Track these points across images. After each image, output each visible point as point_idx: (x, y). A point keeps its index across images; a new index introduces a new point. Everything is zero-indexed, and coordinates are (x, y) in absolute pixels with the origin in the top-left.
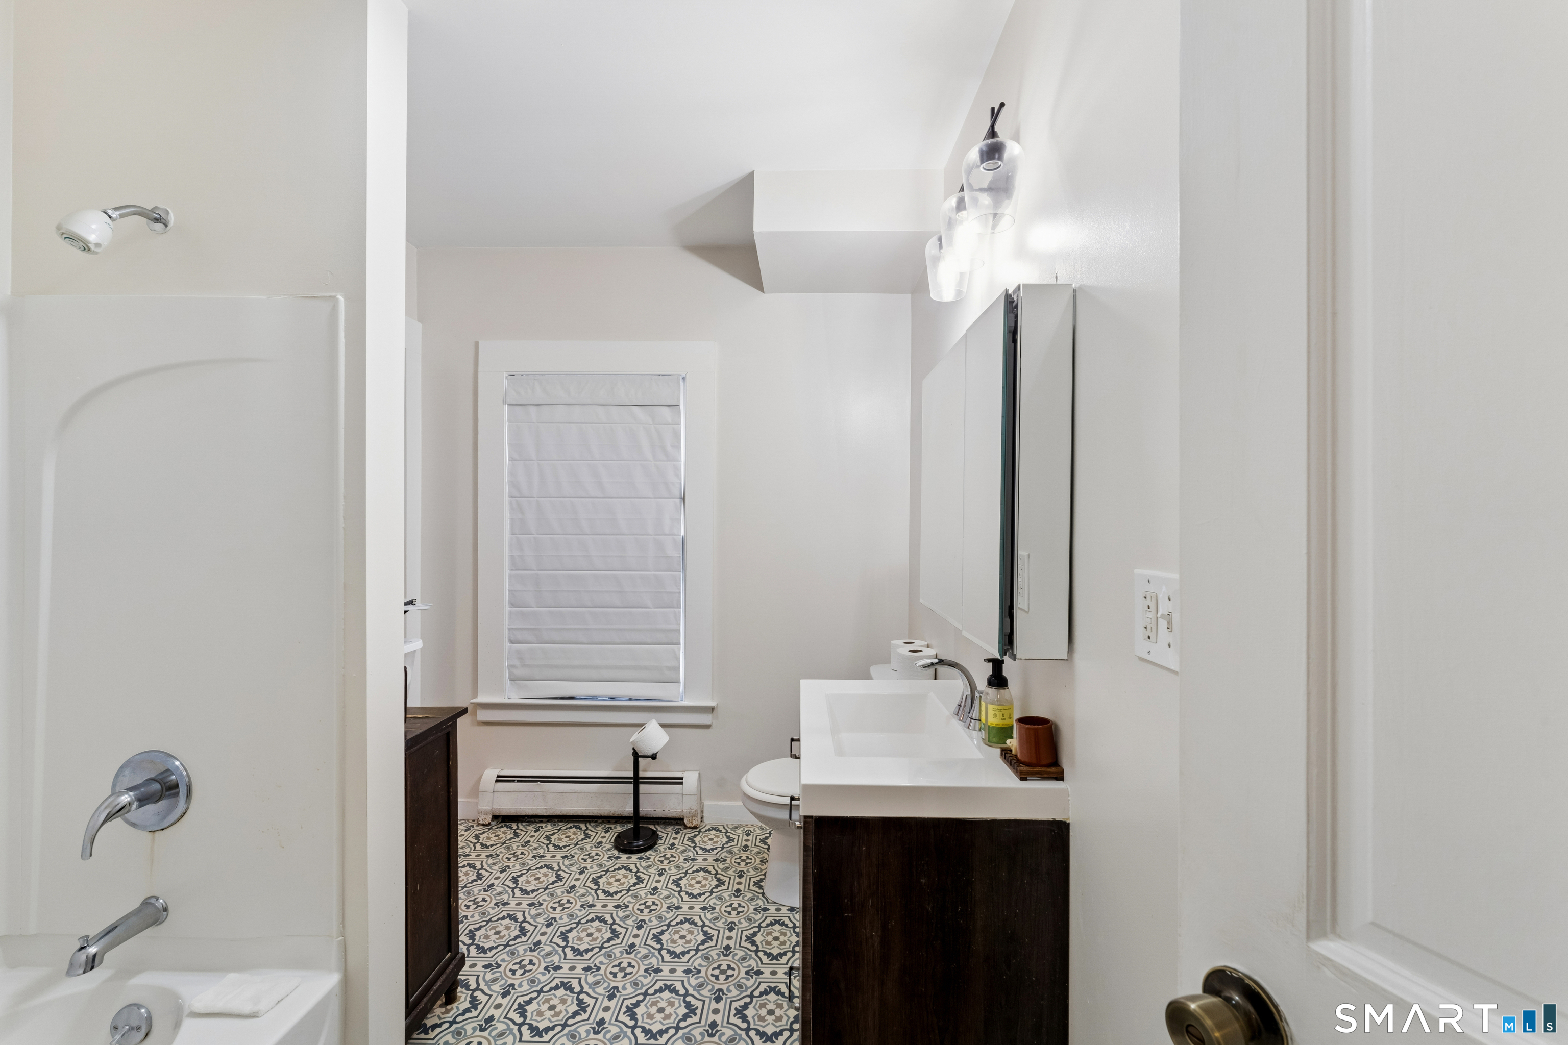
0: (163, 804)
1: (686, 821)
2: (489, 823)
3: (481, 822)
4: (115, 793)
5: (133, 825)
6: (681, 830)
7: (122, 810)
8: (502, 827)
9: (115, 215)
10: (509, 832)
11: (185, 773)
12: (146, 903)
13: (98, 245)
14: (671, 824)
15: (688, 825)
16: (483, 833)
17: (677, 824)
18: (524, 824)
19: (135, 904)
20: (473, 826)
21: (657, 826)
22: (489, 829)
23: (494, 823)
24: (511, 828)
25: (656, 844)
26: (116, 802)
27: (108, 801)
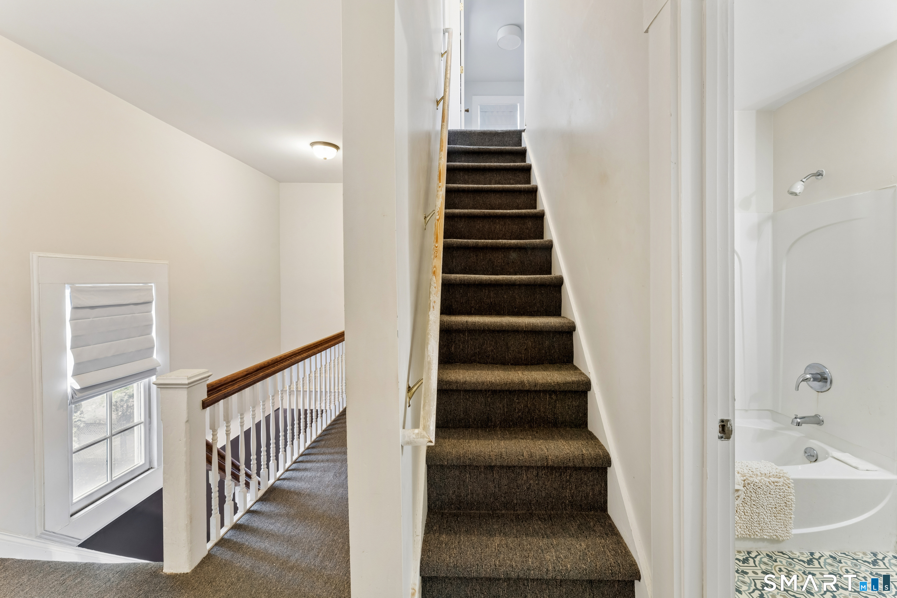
0: (820, 383)
4: (805, 373)
5: (809, 385)
7: (806, 380)
9: (805, 180)
11: (830, 375)
12: (816, 416)
13: (800, 193)
19: (813, 415)
26: (805, 376)
27: (803, 375)
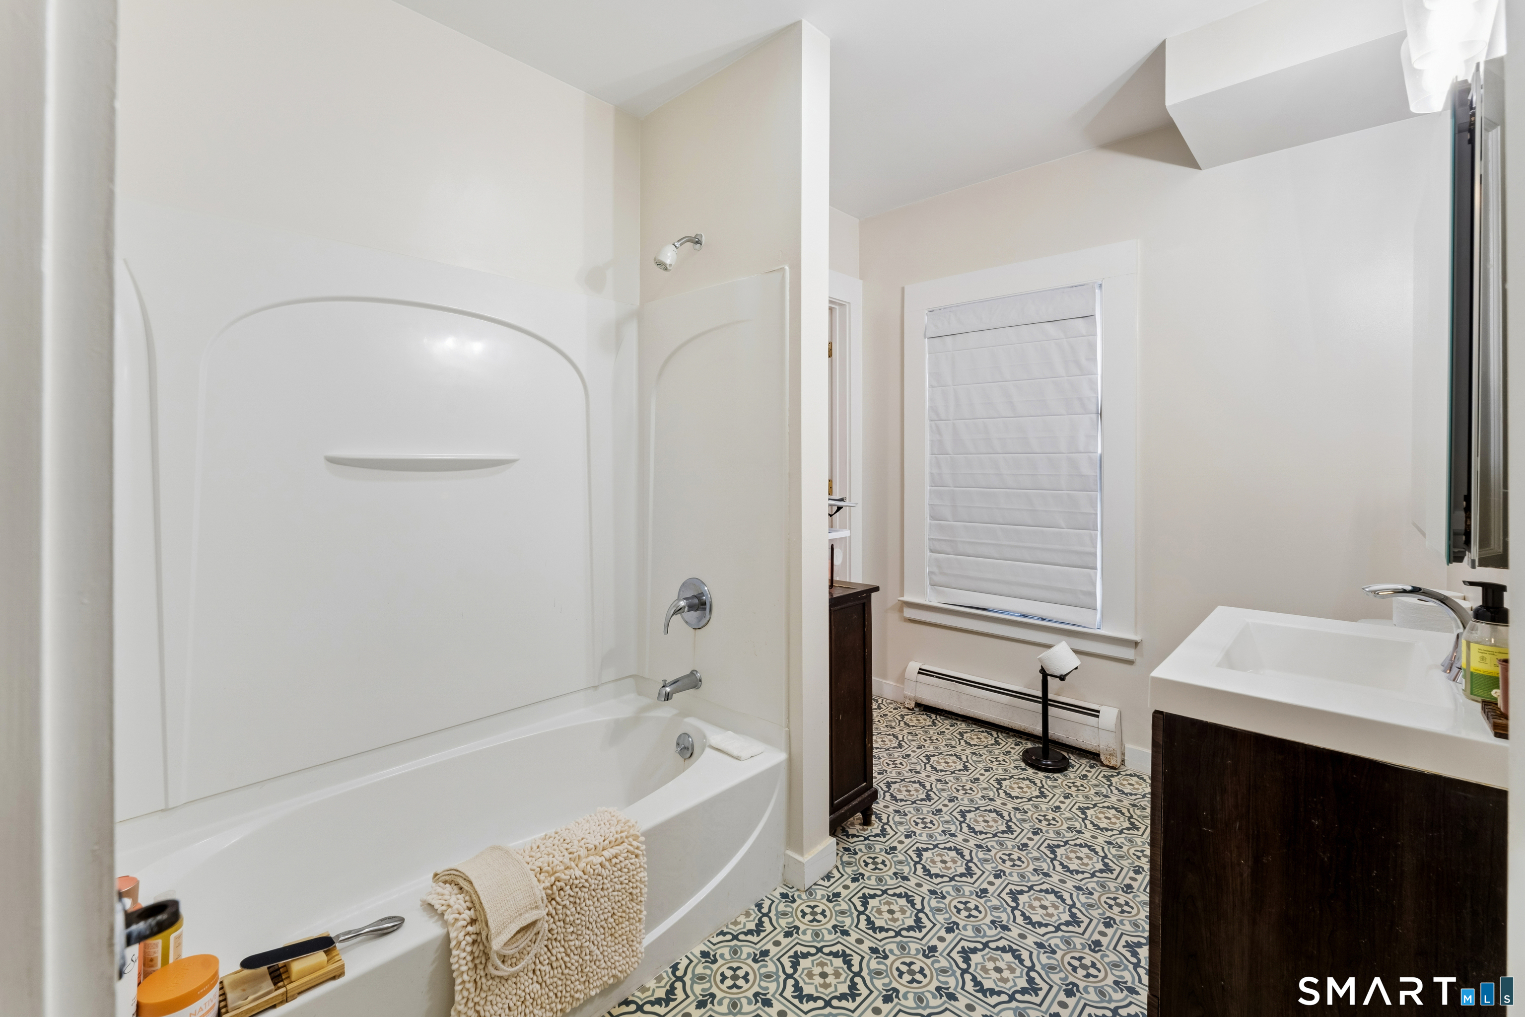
0: (697, 613)
1: (1102, 757)
2: (913, 708)
3: (906, 706)
4: (679, 599)
5: (684, 620)
6: (1097, 766)
7: (678, 611)
8: (923, 714)
9: (677, 244)
10: (928, 720)
11: (709, 596)
12: (692, 673)
13: (670, 265)
14: (1087, 757)
15: (1106, 762)
16: (908, 715)
17: (1094, 759)
18: (942, 717)
19: (688, 673)
20: (900, 708)
21: (1070, 755)
22: (913, 713)
23: (917, 709)
24: (931, 717)
25: (1067, 770)
26: (678, 605)
27: (675, 602)
